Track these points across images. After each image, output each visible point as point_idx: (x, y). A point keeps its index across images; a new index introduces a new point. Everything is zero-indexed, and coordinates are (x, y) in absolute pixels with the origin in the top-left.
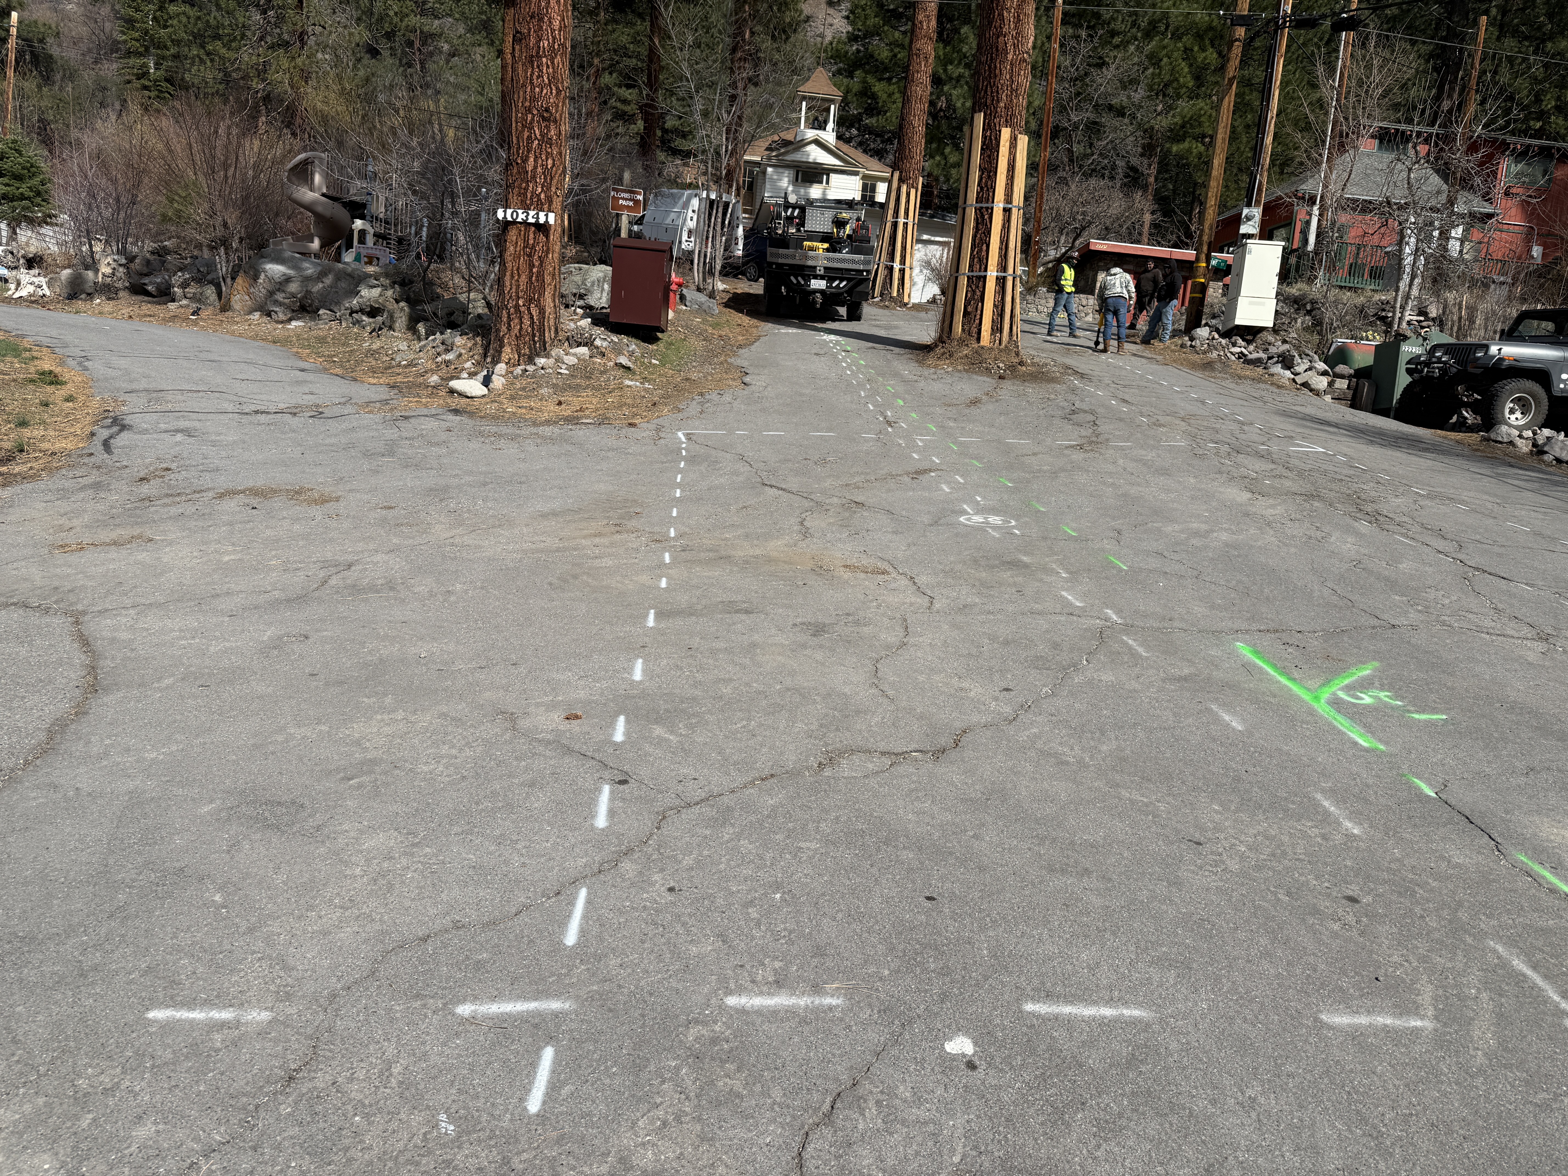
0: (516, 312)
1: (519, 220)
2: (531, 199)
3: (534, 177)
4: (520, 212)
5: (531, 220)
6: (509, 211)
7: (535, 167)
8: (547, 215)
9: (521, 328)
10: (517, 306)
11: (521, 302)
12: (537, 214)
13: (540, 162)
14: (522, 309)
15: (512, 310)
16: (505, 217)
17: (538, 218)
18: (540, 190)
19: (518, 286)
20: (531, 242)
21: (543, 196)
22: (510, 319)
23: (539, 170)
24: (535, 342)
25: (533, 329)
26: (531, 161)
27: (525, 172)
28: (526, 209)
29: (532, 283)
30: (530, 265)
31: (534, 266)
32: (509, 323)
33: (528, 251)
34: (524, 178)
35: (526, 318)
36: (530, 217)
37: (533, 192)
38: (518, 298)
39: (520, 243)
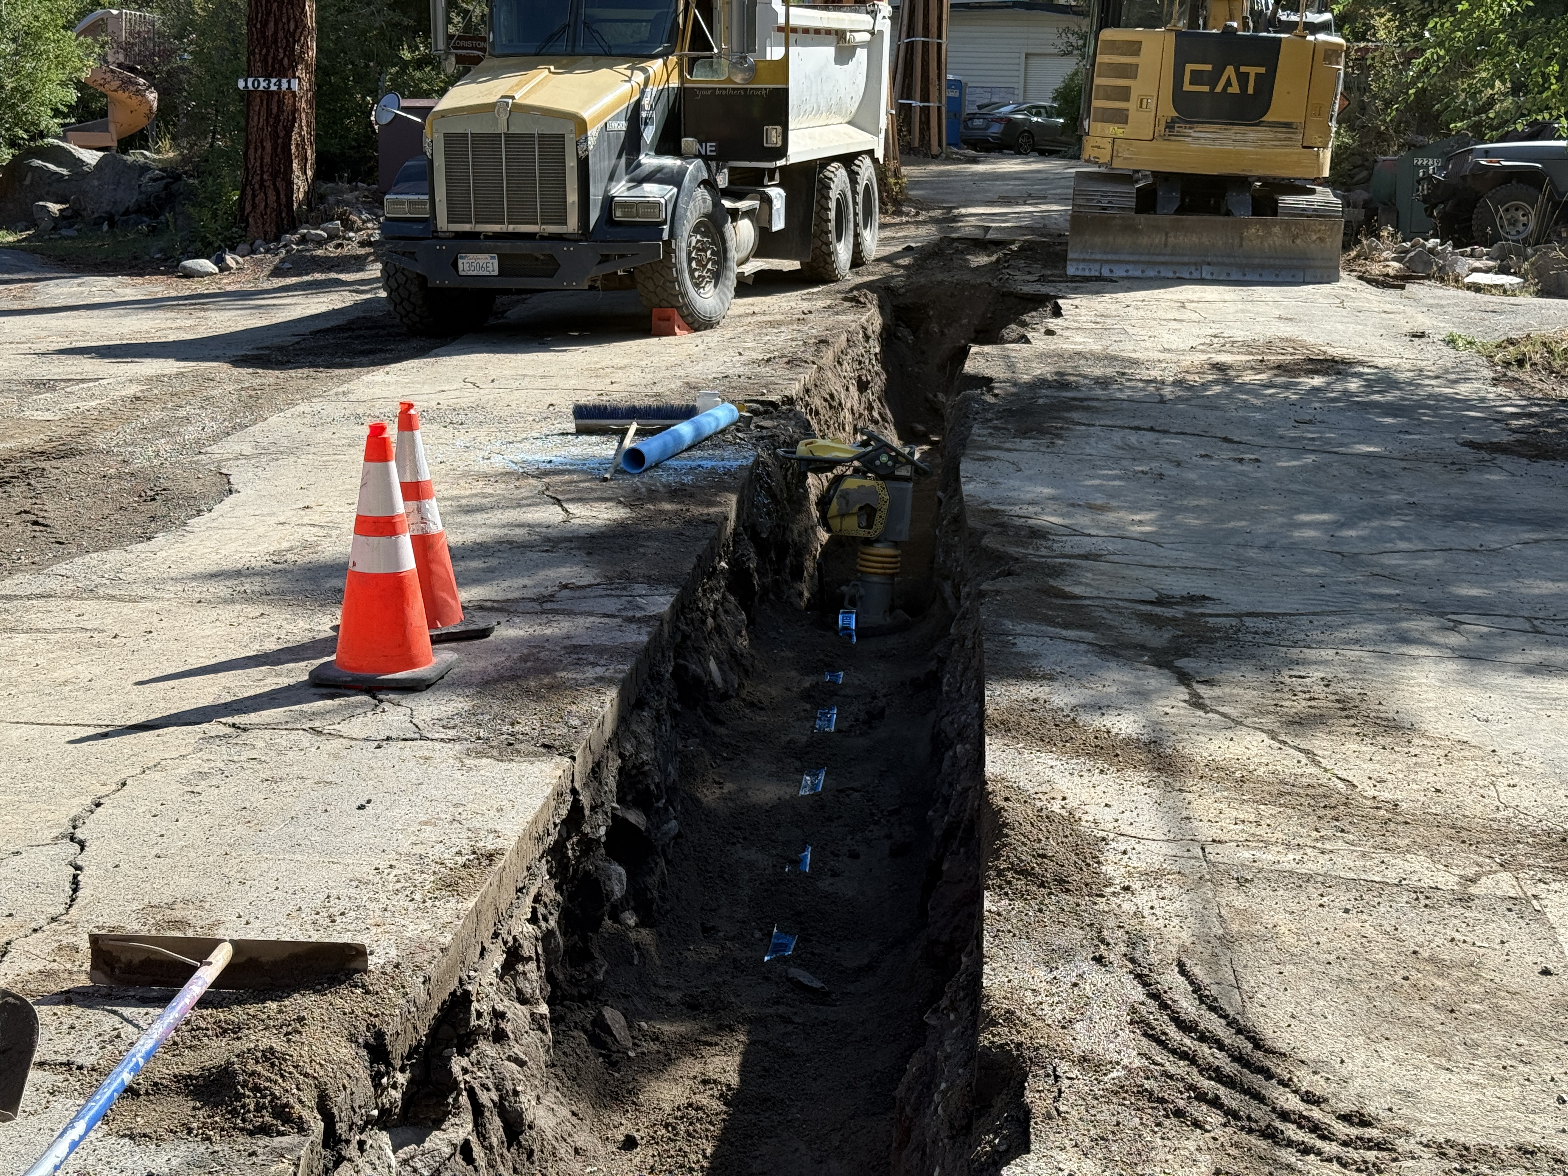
0: (260, 188)
1: (261, 88)
2: (273, 66)
3: (275, 42)
4: (261, 80)
5: (273, 88)
6: (250, 80)
7: (276, 33)
8: (289, 82)
9: (266, 204)
10: (262, 181)
11: (265, 177)
12: (280, 81)
13: (280, 26)
14: (267, 184)
15: (257, 186)
16: (246, 86)
17: (280, 85)
18: (281, 55)
19: (262, 159)
20: (275, 111)
21: (286, 61)
22: (254, 196)
23: (281, 34)
24: (282, 220)
25: (279, 205)
26: (271, 24)
27: (265, 37)
28: (268, 77)
29: (277, 155)
30: (275, 136)
31: (278, 137)
32: (253, 200)
33: (271, 121)
34: (264, 44)
35: (271, 193)
36: (272, 85)
37: (275, 58)
38: (262, 173)
39: (263, 113)
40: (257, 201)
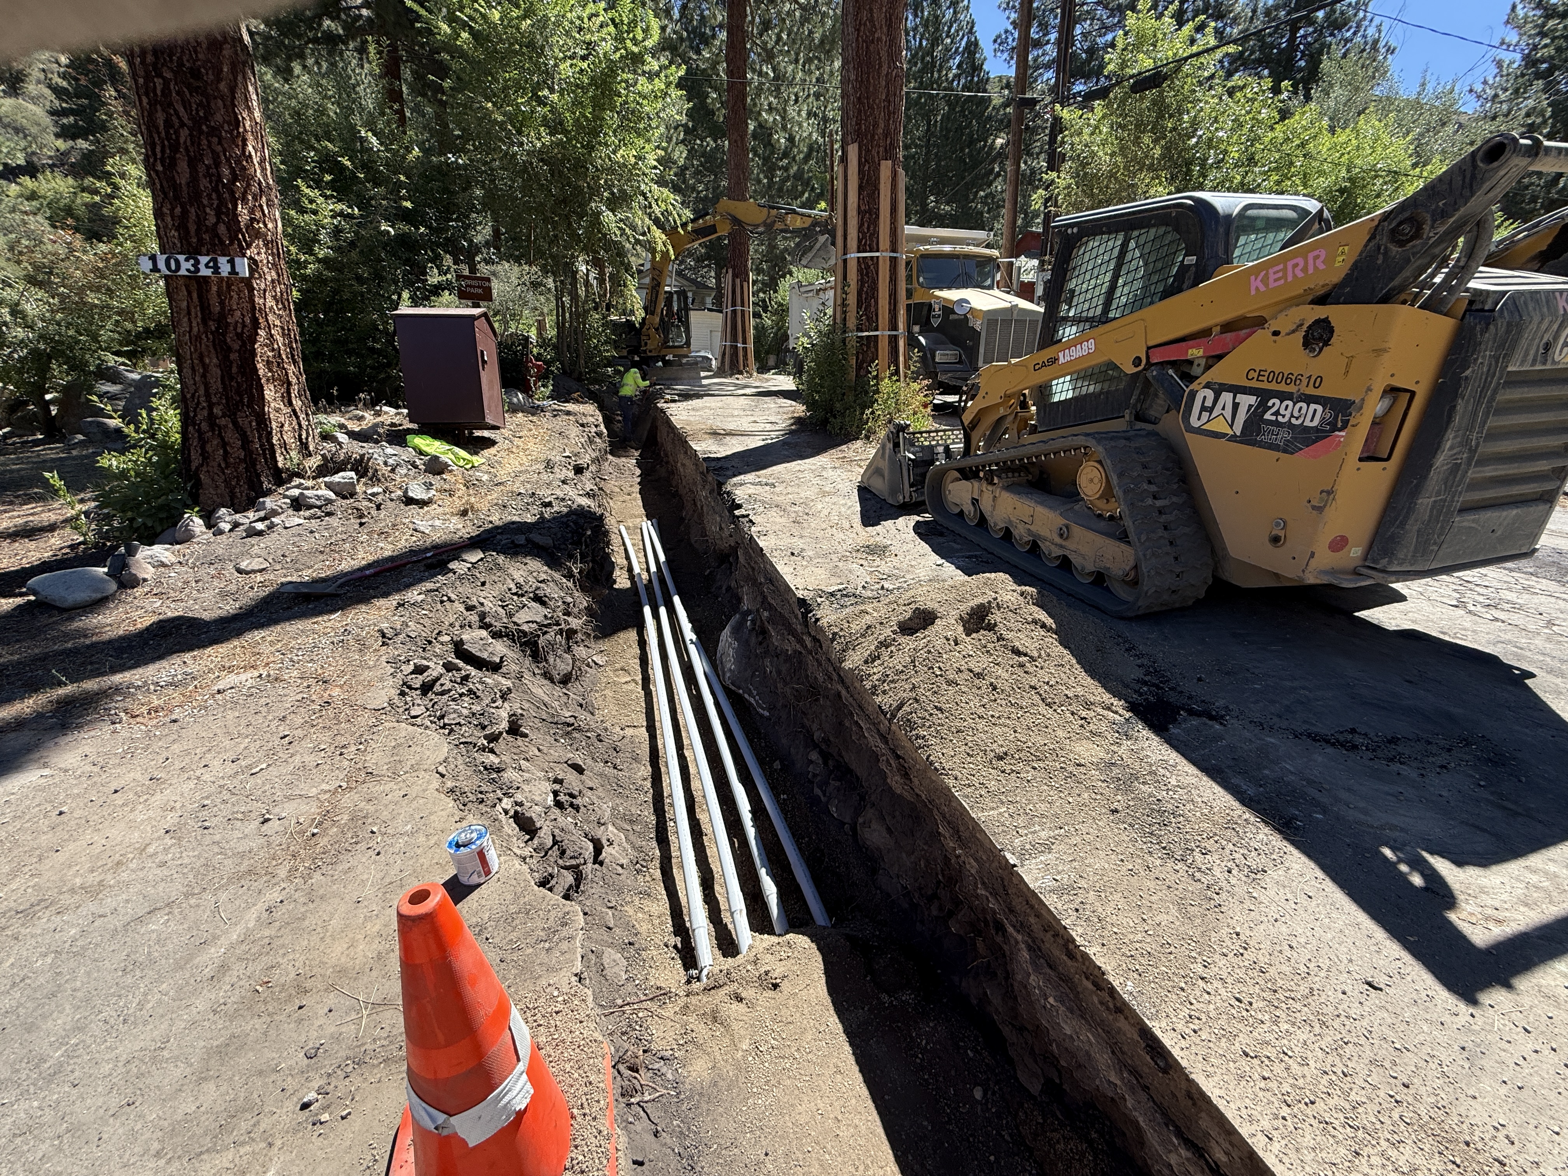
0: (211, 429)
1: (183, 272)
3: (195, 197)
4: (181, 258)
5: (205, 272)
6: (162, 259)
7: (194, 180)
8: (232, 262)
9: (226, 452)
10: (211, 419)
11: (217, 411)
12: (215, 260)
13: (202, 169)
14: (222, 422)
15: (204, 426)
17: (216, 269)
18: (212, 220)
20: (216, 309)
21: (224, 231)
22: (203, 442)
23: (204, 183)
25: (250, 452)
26: (183, 166)
27: (176, 187)
28: (193, 253)
29: (231, 378)
30: (223, 350)
31: (229, 349)
32: (203, 448)
33: (213, 326)
34: (177, 198)
35: (231, 436)
36: (202, 266)
37: (200, 222)
38: (211, 406)
39: (196, 311)
40: (208, 448)
